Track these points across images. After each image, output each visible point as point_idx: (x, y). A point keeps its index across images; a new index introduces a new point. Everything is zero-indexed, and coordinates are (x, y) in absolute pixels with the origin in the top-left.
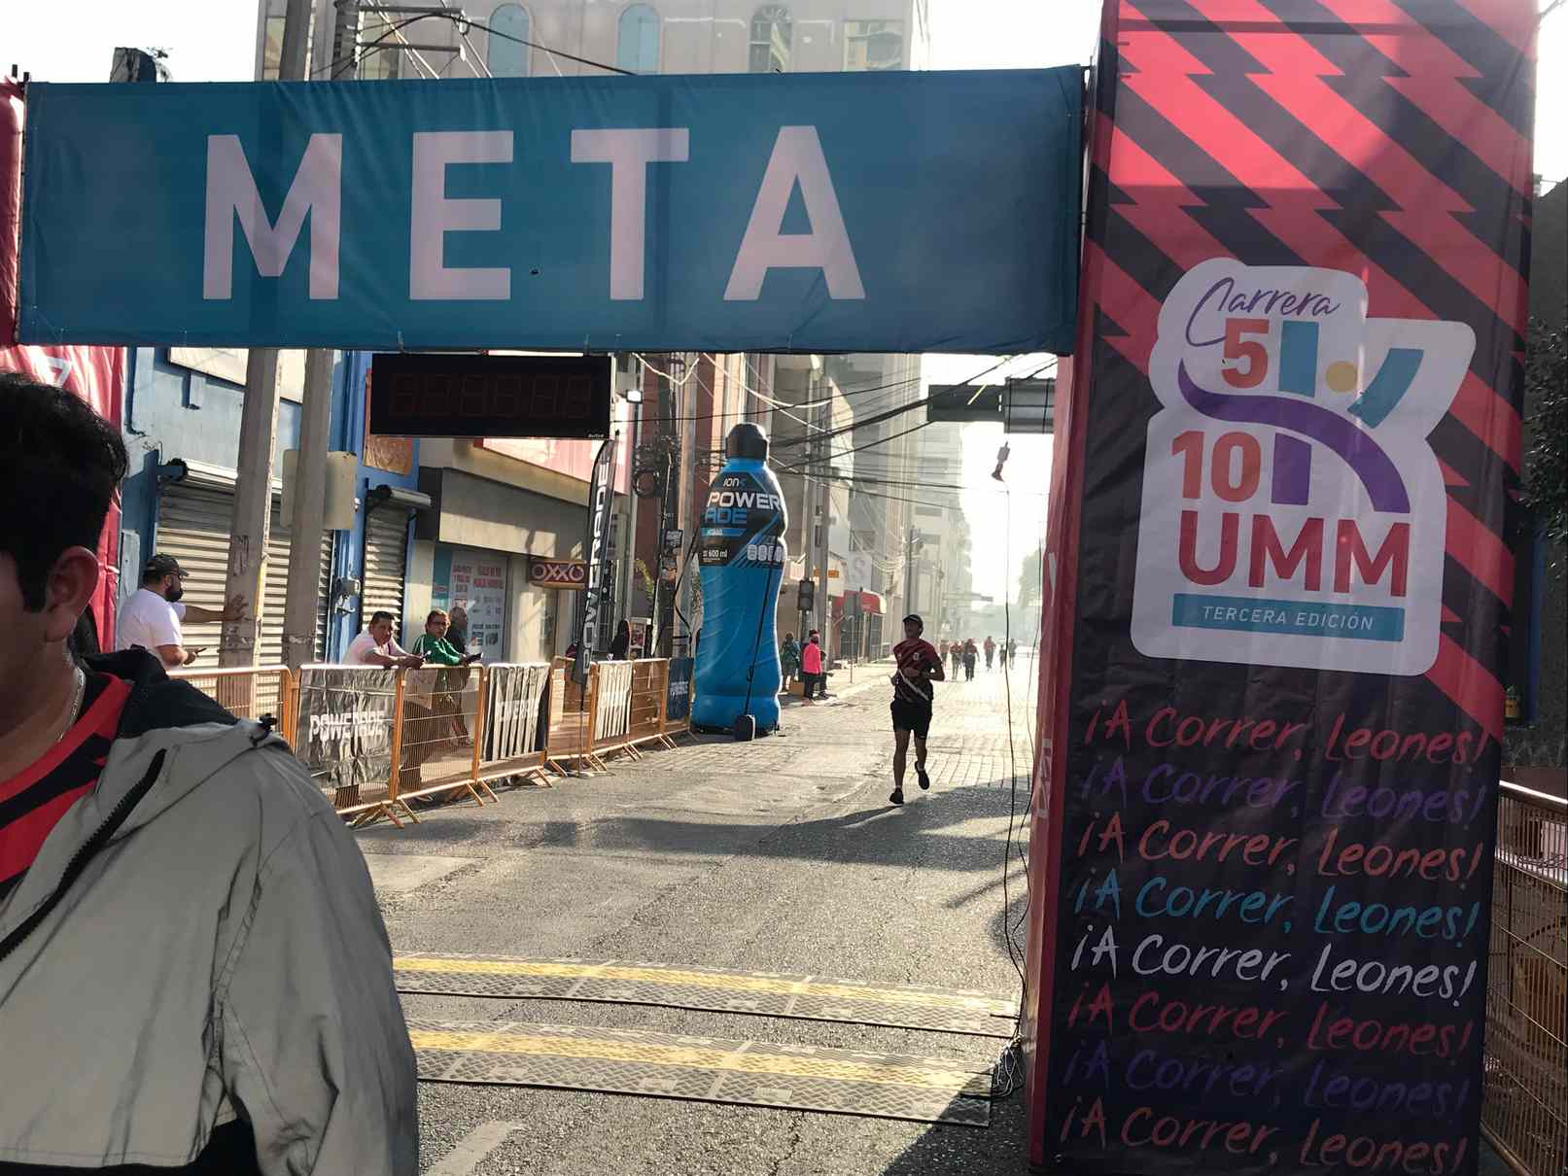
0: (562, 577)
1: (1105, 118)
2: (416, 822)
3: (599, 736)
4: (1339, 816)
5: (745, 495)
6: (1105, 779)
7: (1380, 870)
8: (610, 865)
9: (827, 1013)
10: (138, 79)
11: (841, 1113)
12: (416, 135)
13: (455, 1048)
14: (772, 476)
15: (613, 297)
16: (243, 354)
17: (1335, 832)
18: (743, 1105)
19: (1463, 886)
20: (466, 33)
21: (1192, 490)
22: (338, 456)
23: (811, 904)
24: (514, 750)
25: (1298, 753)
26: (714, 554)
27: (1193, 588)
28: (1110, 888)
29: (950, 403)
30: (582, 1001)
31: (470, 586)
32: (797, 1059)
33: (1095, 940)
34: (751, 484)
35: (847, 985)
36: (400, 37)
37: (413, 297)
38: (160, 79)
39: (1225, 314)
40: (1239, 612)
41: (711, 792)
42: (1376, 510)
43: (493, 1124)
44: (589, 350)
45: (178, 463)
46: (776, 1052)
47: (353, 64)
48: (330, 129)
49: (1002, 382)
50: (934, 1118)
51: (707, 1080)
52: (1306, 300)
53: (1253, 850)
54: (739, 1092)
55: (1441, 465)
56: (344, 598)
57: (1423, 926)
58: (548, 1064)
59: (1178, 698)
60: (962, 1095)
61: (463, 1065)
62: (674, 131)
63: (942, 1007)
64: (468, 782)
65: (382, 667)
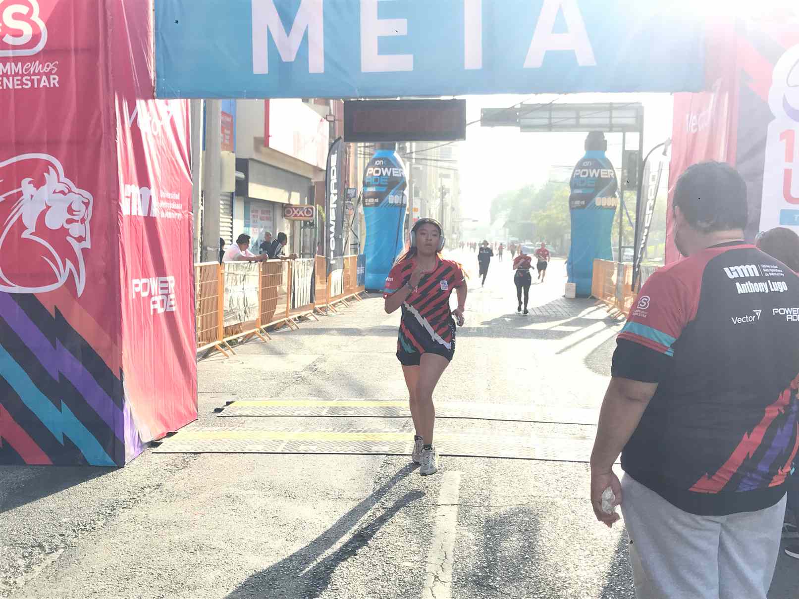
0: (301, 215)
2: (270, 339)
3: (332, 295)
5: (386, 169)
14: (399, 158)
15: (466, 67)
18: (556, 461)
21: (789, 158)
24: (303, 302)
26: (371, 200)
27: (790, 207)
31: (259, 220)
34: (389, 163)
37: (363, 70)
43: (448, 474)
51: (532, 450)
54: (550, 455)
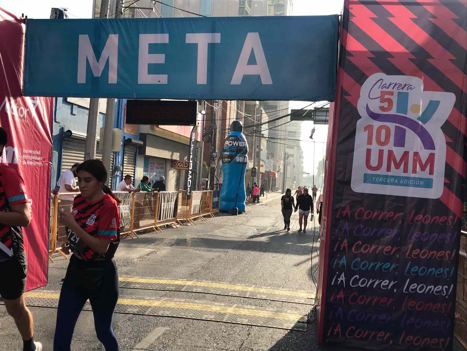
0: (182, 166)
1: (345, 31)
2: (138, 238)
3: (192, 213)
4: (412, 241)
5: (236, 142)
6: (342, 229)
7: (424, 257)
8: (195, 251)
9: (259, 296)
10: (58, 18)
11: (262, 326)
12: (140, 35)
13: (149, 305)
14: (244, 136)
15: (198, 83)
16: (89, 99)
17: (411, 246)
18: (234, 323)
19: (449, 262)
20: (155, 4)
21: (370, 142)
22: (116, 129)
23: (254, 264)
24: (167, 217)
25: (400, 222)
26: (226, 159)
27: (370, 172)
28: (344, 261)
29: (297, 115)
30: (187, 292)
31: (155, 168)
32: (250, 310)
33: (339, 276)
34: (238, 139)
35: (265, 288)
36: (135, 5)
37: (139, 83)
38: (65, 18)
39: (380, 90)
40: (383, 179)
41: (224, 230)
42: (425, 149)
43: (160, 328)
44: (190, 99)
45: (69, 131)
46: (243, 308)
47: (121, 13)
48: (115, 33)
49: (313, 109)
50: (290, 328)
51: (223, 316)
52: (405, 85)
53: (387, 250)
54: (233, 320)
55: (445, 136)
56: (118, 172)
57: (437, 274)
58: (177, 310)
59: (365, 205)
60: (299, 322)
61: (152, 310)
62: (216, 34)
63: (293, 295)
64: (153, 226)
65: (128, 192)
